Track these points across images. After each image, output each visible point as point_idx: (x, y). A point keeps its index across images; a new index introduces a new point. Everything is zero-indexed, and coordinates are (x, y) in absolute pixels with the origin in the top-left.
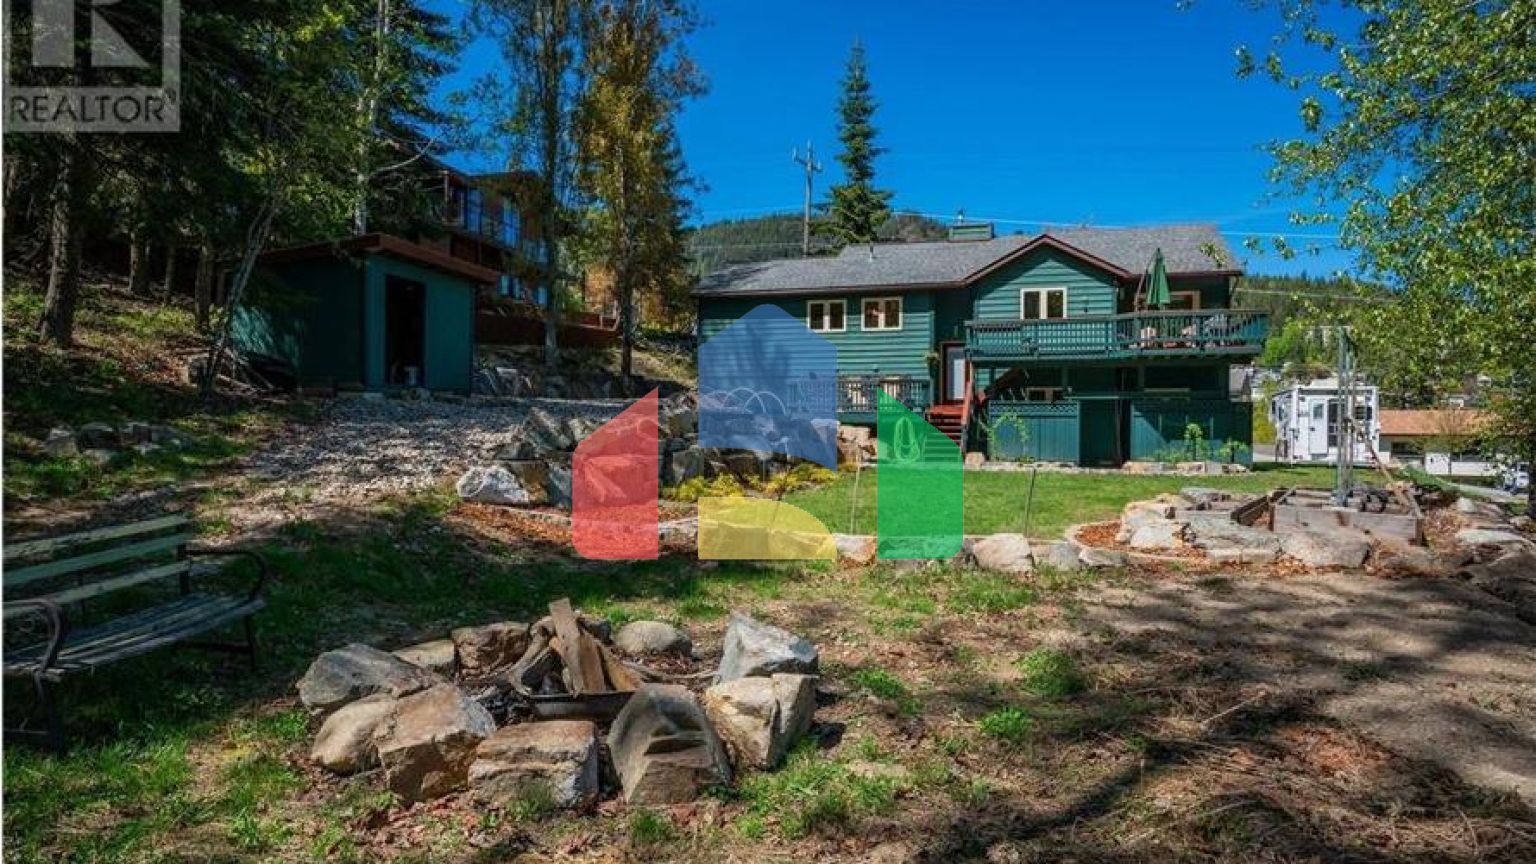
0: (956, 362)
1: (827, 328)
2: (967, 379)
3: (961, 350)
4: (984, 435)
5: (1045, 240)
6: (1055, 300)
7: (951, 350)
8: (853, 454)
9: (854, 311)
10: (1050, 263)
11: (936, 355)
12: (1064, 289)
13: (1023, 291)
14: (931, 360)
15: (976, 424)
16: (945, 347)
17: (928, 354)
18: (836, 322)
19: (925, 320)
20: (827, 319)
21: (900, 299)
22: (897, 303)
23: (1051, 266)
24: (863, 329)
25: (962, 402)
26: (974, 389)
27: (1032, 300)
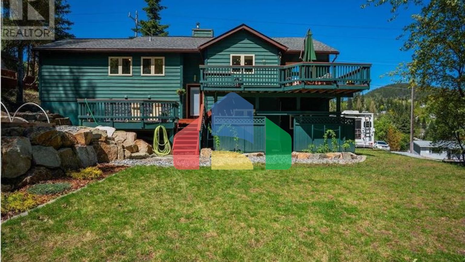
0: (195, 95)
1: (120, 73)
2: (201, 103)
3: (198, 89)
4: (211, 137)
5: (244, 27)
6: (249, 61)
7: (192, 89)
8: (117, 153)
9: (136, 64)
10: (246, 41)
11: (184, 90)
12: (253, 55)
13: (231, 55)
14: (181, 93)
15: (207, 129)
16: (189, 87)
17: (179, 89)
18: (126, 70)
19: (178, 71)
20: (120, 68)
21: (163, 58)
22: (161, 60)
23: (246, 42)
24: (142, 74)
25: (198, 117)
26: (205, 110)
27: (236, 60)
